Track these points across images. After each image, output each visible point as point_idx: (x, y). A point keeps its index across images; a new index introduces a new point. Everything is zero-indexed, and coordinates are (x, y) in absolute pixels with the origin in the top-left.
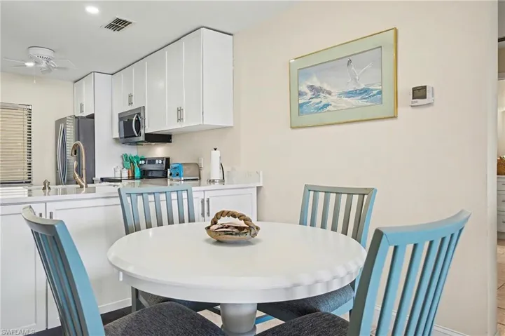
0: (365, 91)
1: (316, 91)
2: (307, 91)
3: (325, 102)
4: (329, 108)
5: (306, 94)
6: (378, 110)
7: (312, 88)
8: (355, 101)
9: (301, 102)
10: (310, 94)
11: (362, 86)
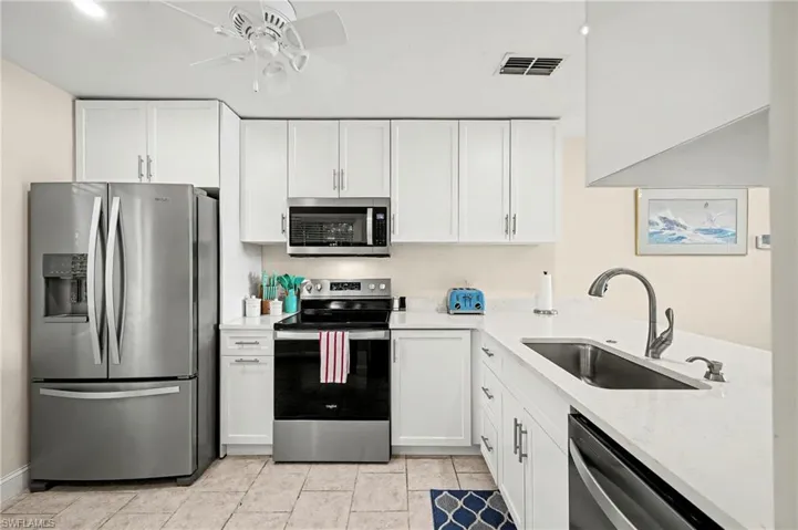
0: (721, 231)
1: (670, 224)
2: (659, 221)
3: (678, 234)
4: (683, 240)
5: (658, 224)
6: (729, 247)
7: (664, 219)
8: (710, 238)
9: (651, 231)
10: (662, 225)
11: (718, 227)
